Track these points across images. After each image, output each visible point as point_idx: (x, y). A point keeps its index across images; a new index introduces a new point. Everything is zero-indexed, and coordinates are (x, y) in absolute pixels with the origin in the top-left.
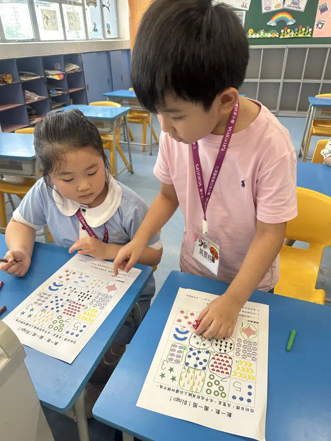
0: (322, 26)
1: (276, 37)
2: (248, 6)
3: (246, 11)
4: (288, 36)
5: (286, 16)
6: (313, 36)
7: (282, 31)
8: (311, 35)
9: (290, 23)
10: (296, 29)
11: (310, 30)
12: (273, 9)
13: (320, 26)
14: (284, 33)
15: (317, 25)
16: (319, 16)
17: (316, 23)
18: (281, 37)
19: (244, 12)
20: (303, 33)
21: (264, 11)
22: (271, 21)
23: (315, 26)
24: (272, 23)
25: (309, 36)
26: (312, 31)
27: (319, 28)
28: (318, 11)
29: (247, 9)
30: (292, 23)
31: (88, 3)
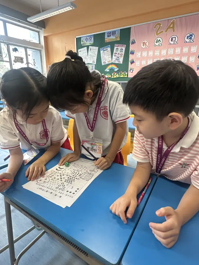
0: (133, 71)
1: (109, 77)
2: (95, 62)
3: (95, 64)
4: (115, 77)
5: (114, 66)
6: (129, 77)
7: (113, 74)
8: (127, 76)
9: (116, 70)
10: (119, 73)
11: (127, 73)
12: (107, 63)
13: (131, 71)
14: (113, 75)
15: (130, 71)
16: (130, 66)
17: (129, 70)
18: (112, 77)
19: (94, 65)
20: (123, 75)
21: (103, 64)
22: (106, 69)
23: (129, 71)
24: (107, 70)
25: (126, 76)
26: (127, 74)
27: (131, 72)
28: (130, 63)
29: (95, 63)
30: (117, 70)
31: (15, 61)
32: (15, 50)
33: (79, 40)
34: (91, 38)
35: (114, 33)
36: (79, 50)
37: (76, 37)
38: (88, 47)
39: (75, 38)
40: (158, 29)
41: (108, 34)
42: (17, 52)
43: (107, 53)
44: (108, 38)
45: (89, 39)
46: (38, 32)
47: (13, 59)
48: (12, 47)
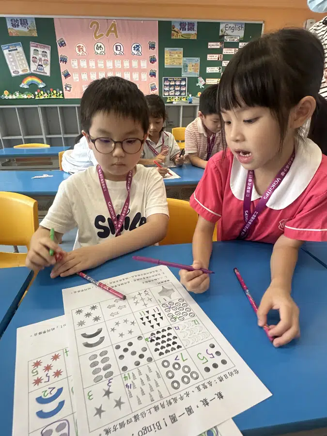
1: (31, 98)
5: (36, 80)
7: (36, 93)
9: (41, 86)
10: (49, 92)
11: (61, 92)
12: (21, 73)
16: (65, 82)
18: (37, 98)
20: (56, 95)
21: (13, 75)
23: (64, 89)
24: (24, 85)
25: (61, 97)
27: (68, 91)
28: (63, 76)
35: (24, 22)
40: (97, 31)
41: (11, 20)
43: (18, 55)
44: (13, 28)
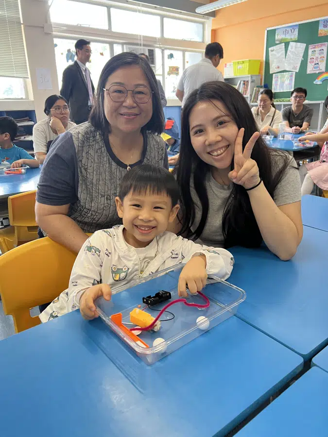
2: (298, 68)
3: (296, 73)
19: (294, 73)
22: (317, 80)
29: (297, 71)
31: (169, 74)
32: (171, 56)
33: (271, 34)
34: (293, 30)
36: (270, 49)
37: (268, 29)
38: (287, 44)
39: (266, 32)
41: (324, 22)
42: (172, 59)
44: (324, 29)
45: (290, 32)
46: (203, 24)
47: (167, 70)
48: (167, 53)
